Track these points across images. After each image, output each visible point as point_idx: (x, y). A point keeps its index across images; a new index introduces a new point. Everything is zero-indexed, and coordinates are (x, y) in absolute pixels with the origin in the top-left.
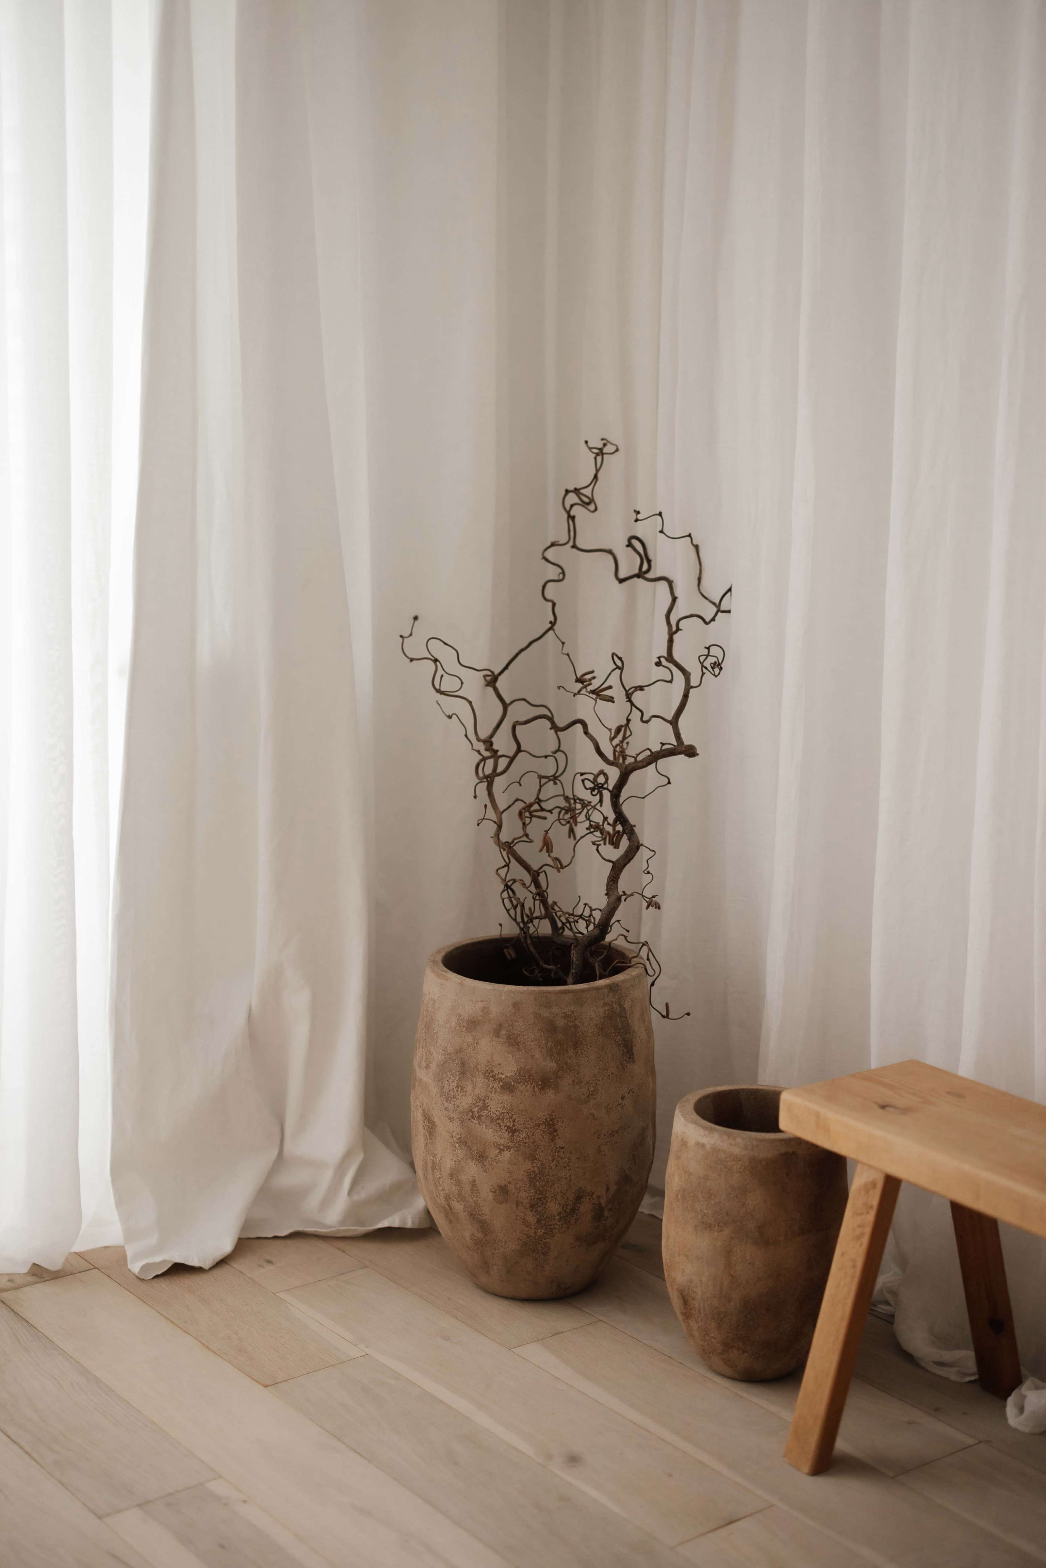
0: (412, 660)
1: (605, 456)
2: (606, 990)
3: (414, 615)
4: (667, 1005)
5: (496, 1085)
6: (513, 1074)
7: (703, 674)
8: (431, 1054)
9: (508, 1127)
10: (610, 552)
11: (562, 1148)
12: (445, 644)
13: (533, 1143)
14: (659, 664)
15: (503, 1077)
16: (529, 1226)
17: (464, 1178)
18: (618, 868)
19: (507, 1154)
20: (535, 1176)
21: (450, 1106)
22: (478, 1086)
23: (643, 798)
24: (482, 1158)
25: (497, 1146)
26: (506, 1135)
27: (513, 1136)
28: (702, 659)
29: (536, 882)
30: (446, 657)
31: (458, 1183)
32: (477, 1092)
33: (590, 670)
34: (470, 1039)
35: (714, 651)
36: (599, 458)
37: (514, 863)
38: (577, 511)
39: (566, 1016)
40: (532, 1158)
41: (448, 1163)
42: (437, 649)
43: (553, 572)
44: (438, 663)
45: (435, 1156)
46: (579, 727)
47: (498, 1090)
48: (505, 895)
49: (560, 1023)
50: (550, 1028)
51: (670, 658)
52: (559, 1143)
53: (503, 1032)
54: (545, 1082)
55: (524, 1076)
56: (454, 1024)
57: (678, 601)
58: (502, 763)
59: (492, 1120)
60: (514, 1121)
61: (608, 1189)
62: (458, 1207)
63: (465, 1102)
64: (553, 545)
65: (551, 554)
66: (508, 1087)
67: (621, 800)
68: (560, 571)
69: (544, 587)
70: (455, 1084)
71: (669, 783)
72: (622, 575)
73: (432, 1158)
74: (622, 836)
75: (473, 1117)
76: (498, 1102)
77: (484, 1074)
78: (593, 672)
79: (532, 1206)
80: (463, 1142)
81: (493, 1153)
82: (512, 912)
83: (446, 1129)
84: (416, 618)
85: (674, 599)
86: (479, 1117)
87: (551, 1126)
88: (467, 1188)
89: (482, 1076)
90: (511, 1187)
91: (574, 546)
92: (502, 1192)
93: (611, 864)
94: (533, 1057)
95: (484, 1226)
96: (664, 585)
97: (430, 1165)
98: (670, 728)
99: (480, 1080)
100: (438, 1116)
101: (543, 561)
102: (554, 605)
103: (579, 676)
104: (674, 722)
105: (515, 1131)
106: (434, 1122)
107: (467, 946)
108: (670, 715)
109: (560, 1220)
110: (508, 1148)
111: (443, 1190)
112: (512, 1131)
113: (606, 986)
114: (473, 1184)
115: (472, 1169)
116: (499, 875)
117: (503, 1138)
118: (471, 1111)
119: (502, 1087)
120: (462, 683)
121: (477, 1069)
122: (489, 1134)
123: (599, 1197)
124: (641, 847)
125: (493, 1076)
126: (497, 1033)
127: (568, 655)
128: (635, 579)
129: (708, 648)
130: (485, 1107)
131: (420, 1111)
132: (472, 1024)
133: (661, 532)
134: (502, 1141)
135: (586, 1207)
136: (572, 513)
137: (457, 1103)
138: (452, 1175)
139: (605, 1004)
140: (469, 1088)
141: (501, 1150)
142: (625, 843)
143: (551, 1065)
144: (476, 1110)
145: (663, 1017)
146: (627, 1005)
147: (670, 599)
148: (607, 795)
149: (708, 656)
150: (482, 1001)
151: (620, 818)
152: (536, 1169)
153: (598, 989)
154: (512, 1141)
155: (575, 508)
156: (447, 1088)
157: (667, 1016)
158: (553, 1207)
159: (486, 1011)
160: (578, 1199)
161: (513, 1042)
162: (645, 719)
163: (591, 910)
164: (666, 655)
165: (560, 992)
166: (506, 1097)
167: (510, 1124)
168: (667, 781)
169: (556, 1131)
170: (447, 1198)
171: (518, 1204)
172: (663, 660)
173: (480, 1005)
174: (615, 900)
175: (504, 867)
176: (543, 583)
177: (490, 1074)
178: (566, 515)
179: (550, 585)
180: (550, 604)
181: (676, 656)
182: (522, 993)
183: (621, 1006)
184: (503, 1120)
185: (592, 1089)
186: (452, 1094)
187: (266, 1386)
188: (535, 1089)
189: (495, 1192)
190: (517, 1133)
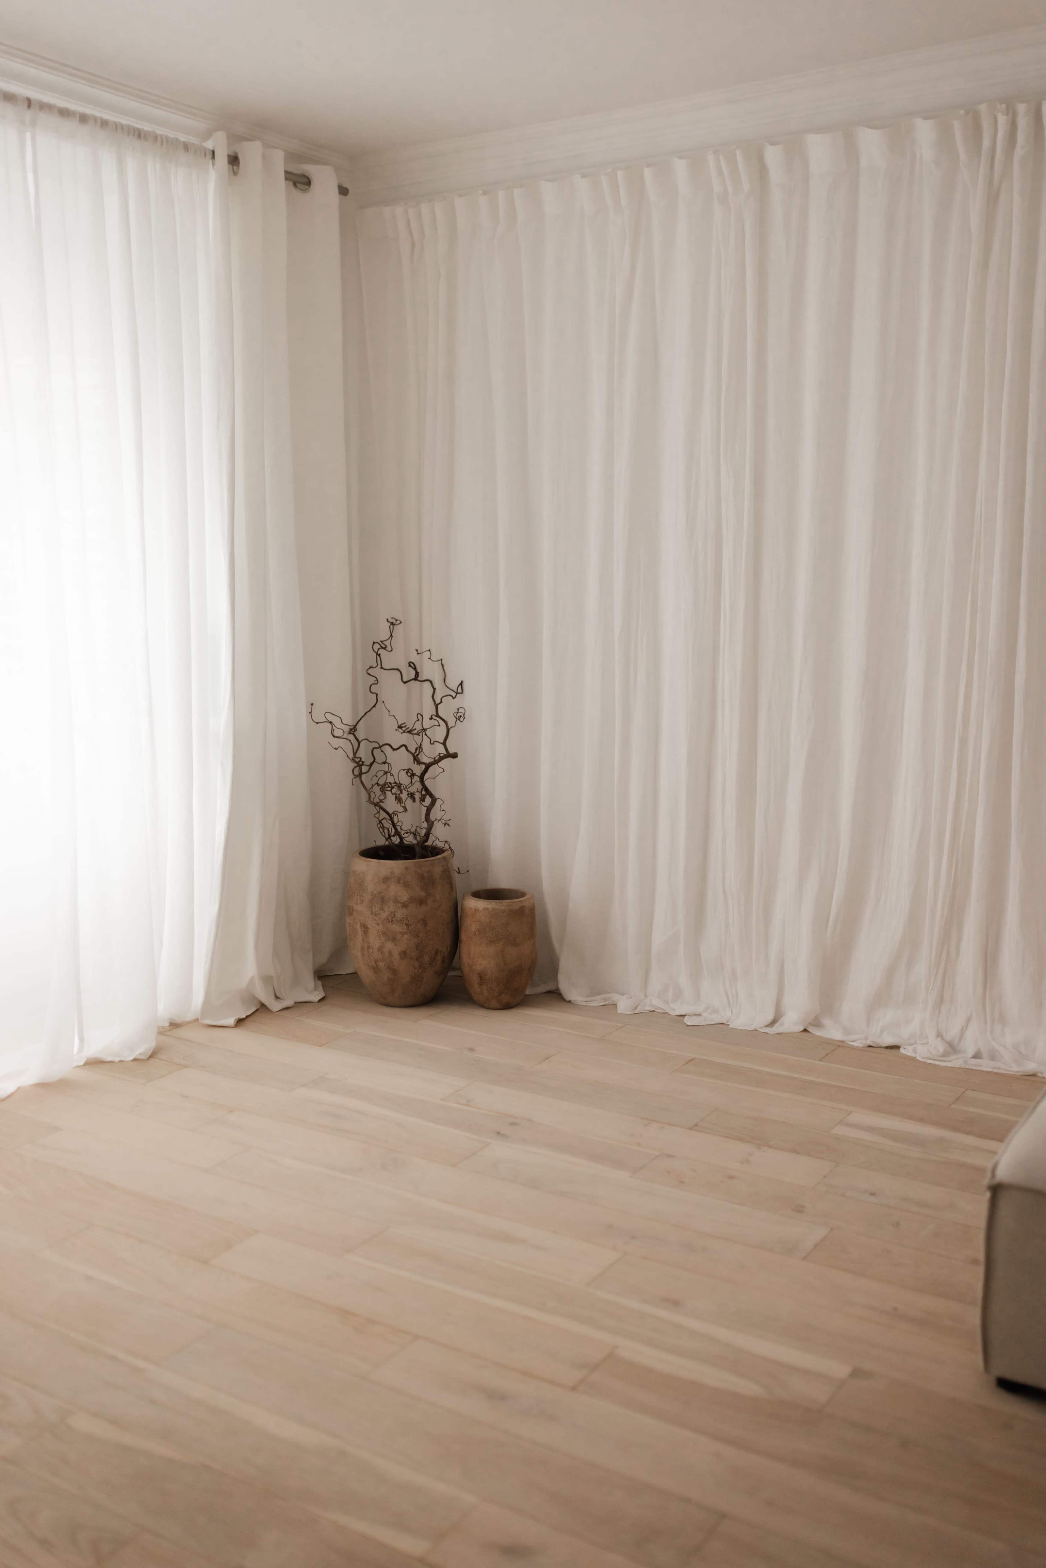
0: (317, 723)
1: (395, 625)
2: (442, 859)
4: (458, 868)
5: (400, 905)
6: (406, 899)
7: (456, 721)
8: (363, 896)
9: (406, 924)
10: (398, 670)
11: (429, 931)
12: (333, 714)
13: (417, 930)
14: (431, 718)
15: (402, 901)
16: (415, 969)
17: (385, 950)
18: (429, 809)
19: (406, 936)
20: (418, 945)
21: (377, 919)
22: (391, 907)
23: (434, 778)
24: (394, 940)
25: (401, 933)
26: (405, 928)
27: (408, 928)
28: (455, 714)
29: (391, 819)
30: (335, 720)
31: (382, 953)
32: (390, 910)
34: (385, 887)
35: (461, 710)
36: (392, 627)
37: (382, 812)
38: (381, 652)
39: (428, 872)
40: (417, 936)
42: (330, 717)
43: (373, 680)
44: (332, 724)
45: (369, 943)
46: (404, 748)
47: (401, 907)
48: (379, 826)
49: (425, 874)
50: (422, 877)
51: (438, 716)
52: (428, 928)
53: (402, 881)
54: (421, 902)
55: (412, 899)
56: (376, 881)
57: (437, 690)
58: (364, 769)
59: (398, 921)
61: (447, 949)
62: (381, 965)
63: (384, 915)
64: (371, 667)
65: (371, 671)
66: (405, 905)
67: (424, 779)
68: (376, 679)
69: (370, 687)
70: (379, 908)
71: (444, 771)
72: (405, 680)
73: (367, 944)
74: (426, 796)
76: (400, 913)
77: (393, 901)
78: (405, 723)
79: (417, 959)
80: (384, 934)
81: (399, 937)
82: (383, 833)
83: (375, 929)
84: (312, 704)
85: (434, 689)
86: (392, 921)
87: (424, 921)
88: (387, 955)
89: (392, 902)
90: (408, 951)
91: (382, 668)
92: (404, 954)
93: (426, 808)
94: (415, 891)
95: (394, 971)
96: (428, 683)
97: (366, 948)
98: (442, 746)
99: (391, 904)
100: (370, 923)
101: (368, 675)
102: (377, 695)
103: (399, 724)
104: (444, 744)
106: (367, 927)
107: (369, 849)
108: (442, 741)
109: (429, 964)
110: (407, 933)
111: (374, 958)
112: (408, 925)
114: (390, 953)
115: (389, 945)
116: (376, 817)
117: (404, 929)
118: (388, 919)
119: (403, 906)
120: (344, 732)
121: (390, 900)
122: (396, 928)
123: (444, 953)
124: (437, 800)
125: (398, 902)
126: (398, 882)
127: (394, 716)
128: (413, 681)
129: (458, 709)
130: (395, 916)
131: (359, 924)
132: (386, 880)
133: (430, 658)
134: (404, 930)
135: (439, 958)
136: (379, 653)
137: (380, 916)
138: (379, 950)
139: (443, 866)
140: (386, 909)
141: (403, 935)
142: (428, 800)
143: (423, 894)
144: (390, 918)
145: (458, 873)
146: (449, 866)
147: (432, 690)
148: (416, 779)
149: (458, 712)
150: (390, 868)
151: (425, 788)
152: (419, 942)
153: (440, 859)
154: (408, 930)
155: (380, 650)
156: (374, 910)
157: (459, 873)
158: (426, 959)
159: (392, 873)
160: (436, 954)
161: (406, 885)
162: (432, 742)
163: (419, 831)
164: (435, 714)
166: (405, 910)
167: (407, 922)
168: (443, 770)
169: (426, 923)
170: (376, 961)
171: (410, 959)
172: (434, 717)
173: (389, 870)
174: (431, 825)
175: (376, 813)
176: (370, 685)
177: (396, 901)
178: (375, 654)
179: (373, 686)
180: (375, 695)
181: (440, 714)
182: (408, 863)
183: (448, 867)
184: (403, 921)
186: (378, 912)
187: (320, 1046)
188: (418, 905)
189: (400, 955)
190: (410, 926)
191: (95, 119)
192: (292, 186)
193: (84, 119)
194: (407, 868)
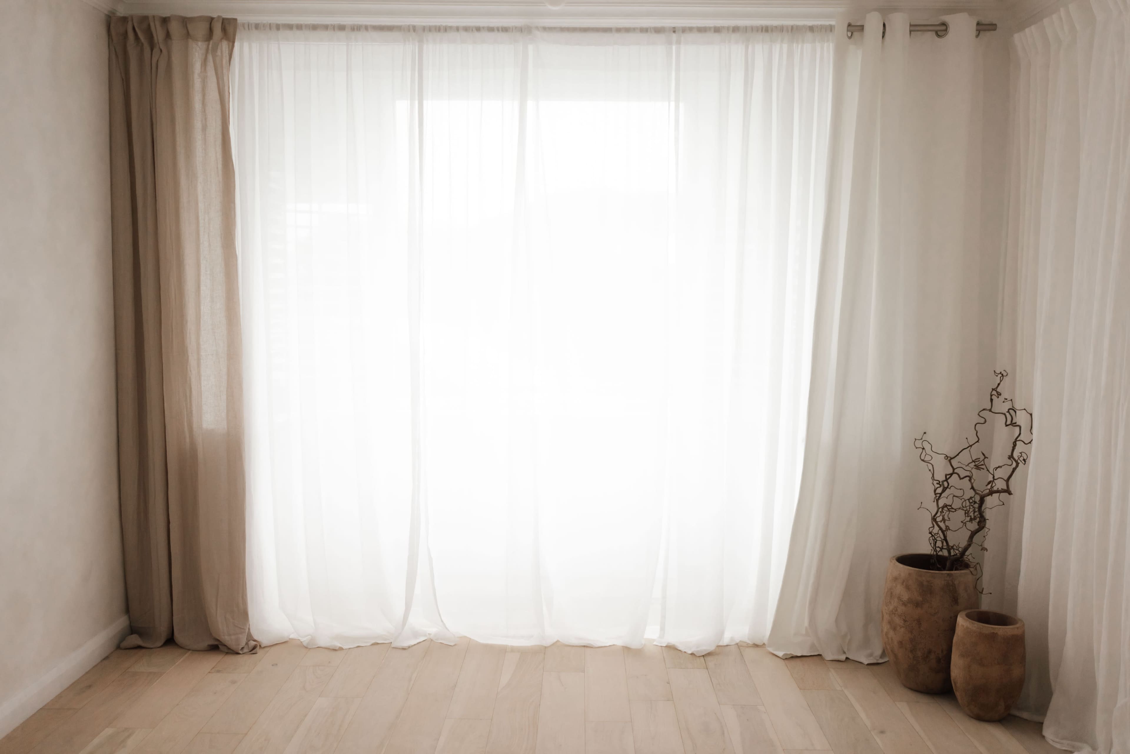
0: (915, 448)
1: (1004, 377)
2: (946, 575)
3: (924, 432)
5: (901, 603)
6: (906, 599)
10: (1004, 414)
11: (923, 631)
12: (929, 443)
13: (912, 627)
14: (1007, 458)
15: (903, 600)
16: (911, 659)
18: (975, 533)
19: (903, 629)
20: (912, 640)
22: (895, 603)
23: (990, 509)
24: (894, 629)
26: (902, 622)
27: (905, 623)
28: (1018, 458)
29: (944, 535)
30: (927, 447)
31: (888, 638)
33: (978, 457)
34: (894, 585)
35: (1026, 455)
36: (1002, 377)
37: (936, 527)
40: (911, 633)
41: (885, 630)
42: (925, 445)
43: (980, 420)
44: (924, 450)
46: (962, 477)
48: (930, 538)
49: (925, 583)
50: (921, 585)
51: (1012, 456)
52: (922, 629)
53: (904, 583)
54: (918, 605)
55: (910, 601)
59: (899, 616)
60: (906, 617)
62: (887, 647)
63: (891, 608)
64: (984, 410)
65: (982, 414)
66: (904, 604)
67: (983, 509)
68: (984, 420)
69: (975, 425)
70: (889, 600)
72: (1007, 423)
75: (893, 614)
76: (901, 609)
79: (911, 652)
80: (890, 623)
81: (898, 628)
82: (932, 545)
84: (925, 433)
85: (1020, 434)
86: (895, 614)
87: (919, 622)
88: (891, 641)
90: (904, 642)
91: (990, 411)
92: (901, 643)
93: (970, 532)
94: (914, 594)
95: (897, 658)
96: (1018, 428)
98: (1005, 483)
99: (896, 600)
101: (978, 415)
102: (978, 433)
104: (1007, 481)
105: (906, 621)
108: (1006, 478)
109: (922, 660)
110: (903, 627)
112: (905, 621)
113: (946, 573)
114: (893, 640)
115: (891, 634)
116: (929, 530)
120: (932, 458)
121: (896, 596)
122: (898, 621)
124: (985, 527)
125: (900, 599)
128: (1011, 425)
129: (1021, 454)
130: (896, 610)
134: (901, 624)
136: (993, 398)
140: (892, 603)
141: (901, 628)
143: (920, 599)
144: (894, 611)
149: (1020, 456)
151: (982, 516)
152: (912, 637)
154: (904, 625)
155: (994, 396)
158: (920, 654)
159: (900, 575)
161: (908, 588)
163: (959, 548)
165: (926, 572)
166: (904, 608)
168: (1002, 504)
169: (920, 624)
171: (906, 649)
174: (970, 544)
175: (932, 527)
176: (975, 424)
177: (899, 598)
178: (990, 399)
179: (978, 425)
181: (1014, 456)
184: (902, 616)
185: (936, 611)
187: (800, 689)
188: (914, 607)
189: (898, 643)
190: (906, 622)
191: (728, 28)
192: (935, 36)
193: (717, 30)
194: (910, 574)
